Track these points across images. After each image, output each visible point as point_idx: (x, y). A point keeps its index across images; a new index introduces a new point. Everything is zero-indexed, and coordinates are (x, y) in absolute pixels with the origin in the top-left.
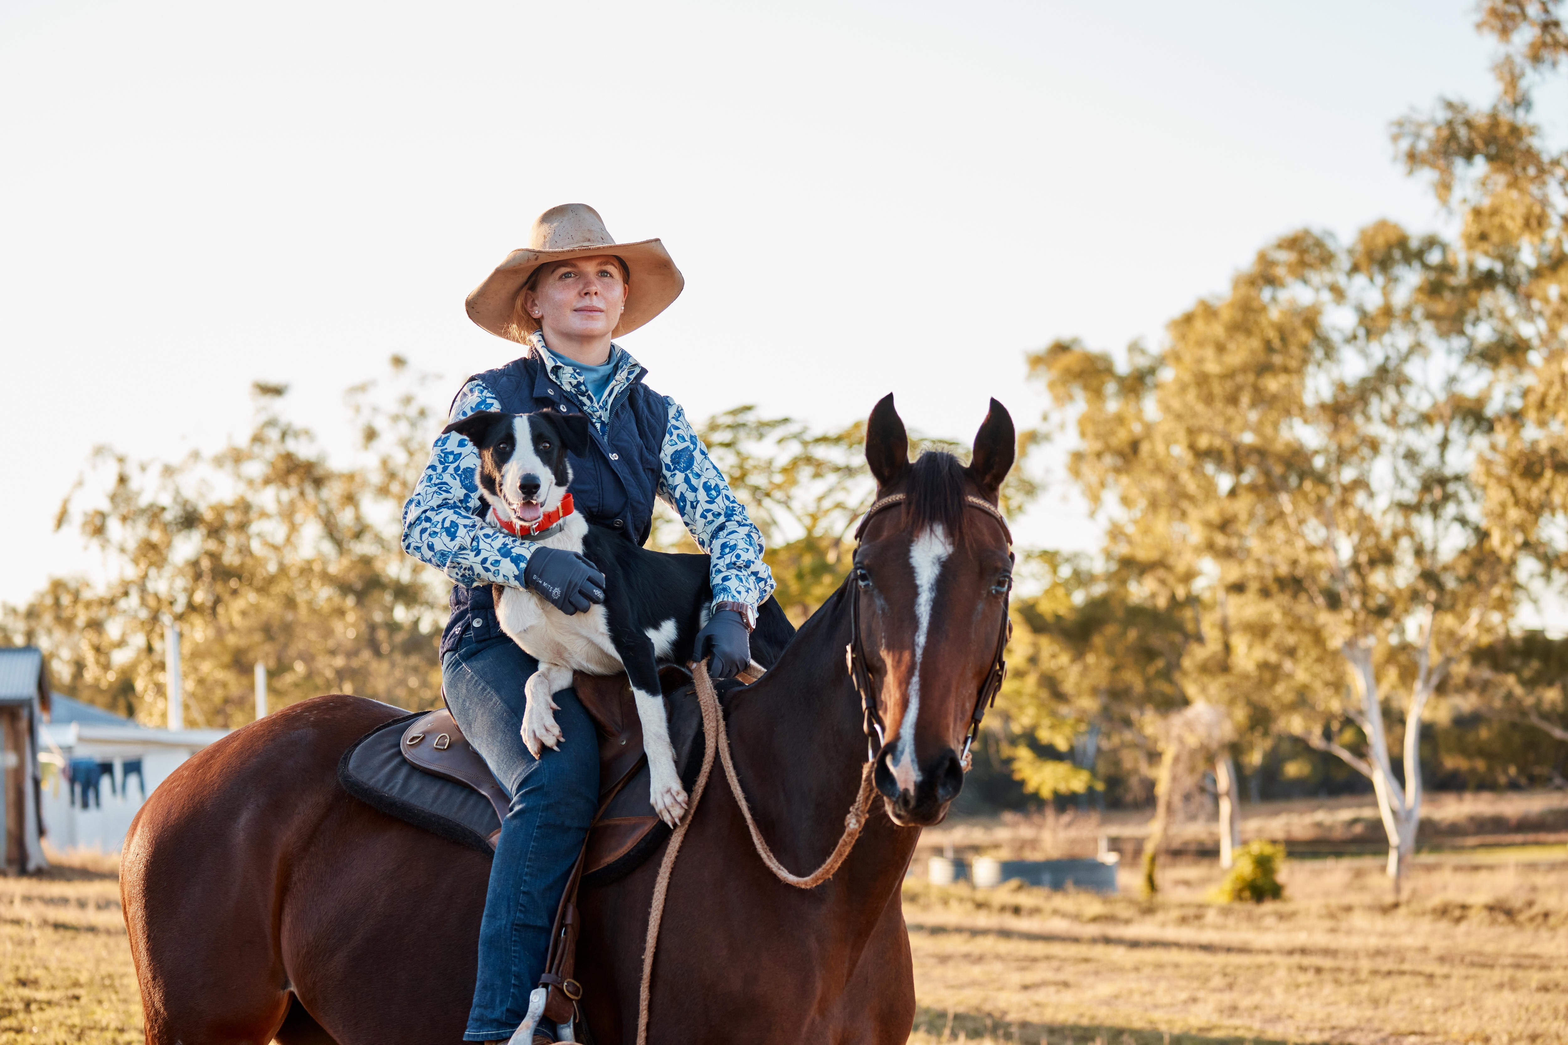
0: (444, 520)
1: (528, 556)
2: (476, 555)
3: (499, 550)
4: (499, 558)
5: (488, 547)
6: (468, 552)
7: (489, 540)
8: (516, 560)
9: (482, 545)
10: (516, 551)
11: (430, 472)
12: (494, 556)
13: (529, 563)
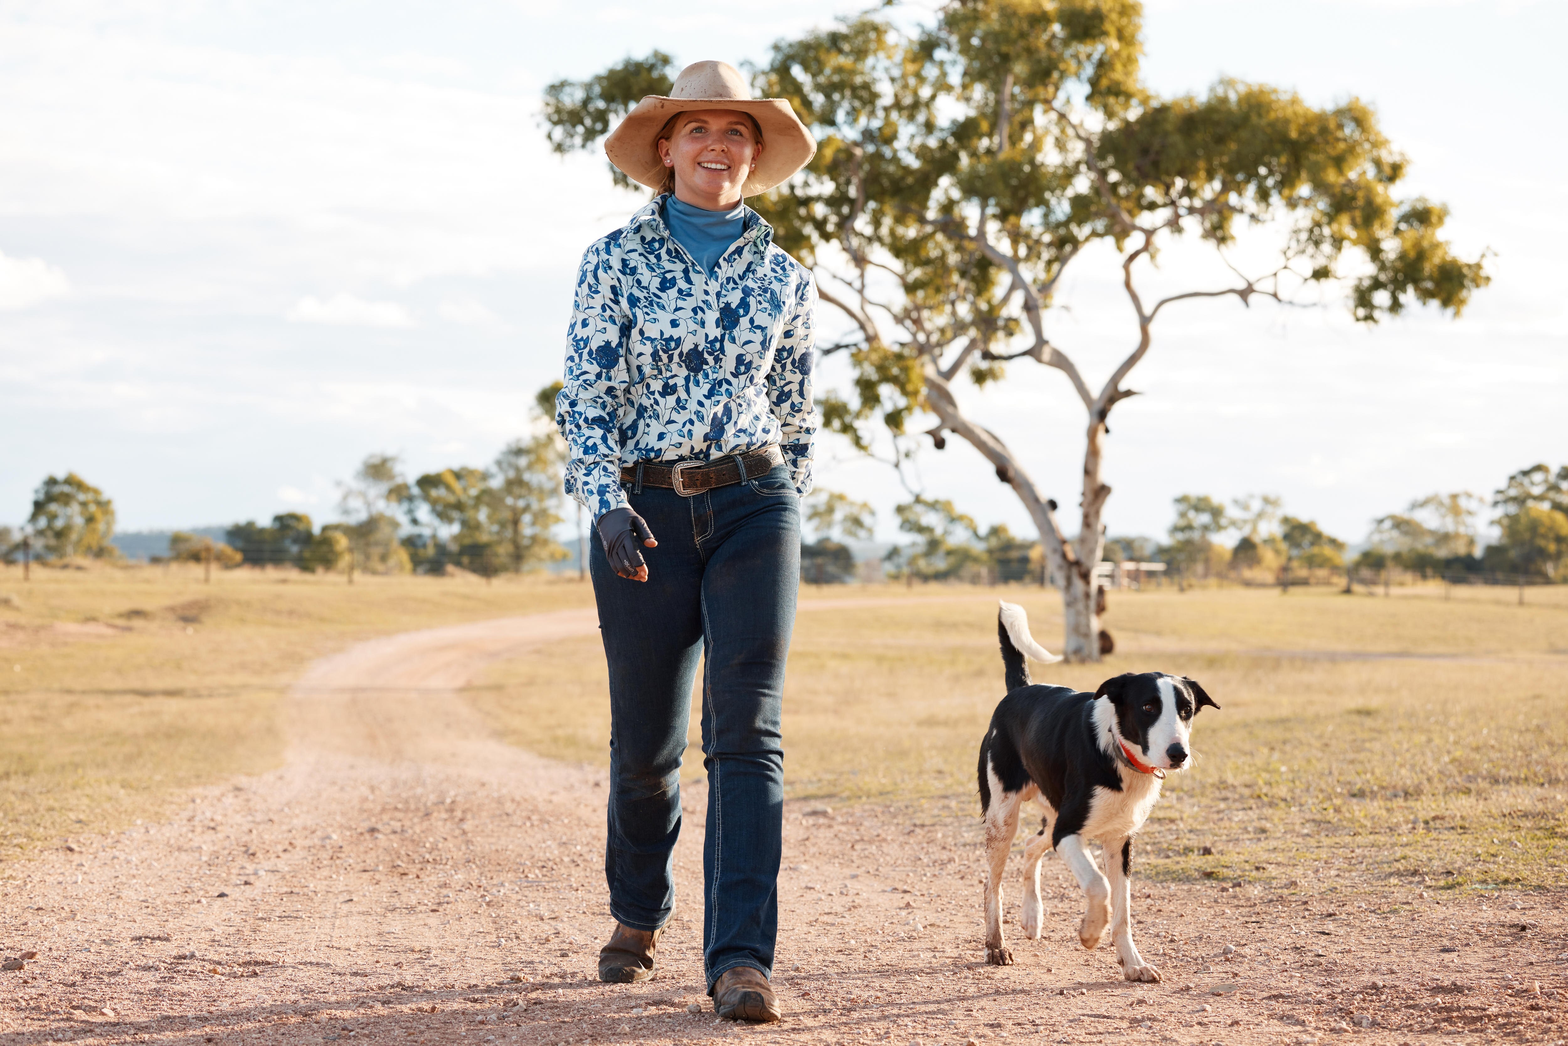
0: (589, 437)
1: (613, 507)
2: (586, 475)
3: (600, 486)
4: (595, 491)
5: (597, 477)
6: (583, 467)
7: (602, 473)
8: (604, 503)
9: (595, 472)
10: (609, 497)
11: (570, 363)
12: (593, 487)
13: (609, 513)
